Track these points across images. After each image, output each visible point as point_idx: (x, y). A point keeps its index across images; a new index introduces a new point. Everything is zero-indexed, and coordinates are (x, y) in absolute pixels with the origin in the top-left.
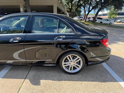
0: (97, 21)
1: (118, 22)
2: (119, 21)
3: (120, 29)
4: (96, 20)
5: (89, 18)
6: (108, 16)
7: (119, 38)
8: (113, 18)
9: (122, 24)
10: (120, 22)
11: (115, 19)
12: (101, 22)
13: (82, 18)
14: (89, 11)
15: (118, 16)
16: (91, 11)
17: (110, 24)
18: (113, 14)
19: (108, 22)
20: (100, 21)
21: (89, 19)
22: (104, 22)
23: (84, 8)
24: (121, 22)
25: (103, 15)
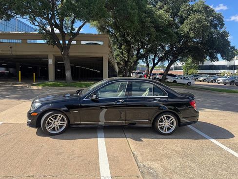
0: (168, 80)
1: (201, 81)
2: (201, 79)
3: (205, 93)
4: (167, 78)
5: (154, 74)
6: (183, 71)
7: (205, 104)
8: (193, 73)
9: (207, 83)
10: (203, 81)
11: (195, 76)
12: (175, 82)
13: (141, 75)
14: (155, 65)
15: (199, 71)
16: (157, 63)
17: (189, 84)
18: (191, 67)
19: (186, 82)
20: (173, 79)
21: (154, 76)
22: (179, 81)
23: (147, 60)
24: (205, 81)
25: (175, 70)
